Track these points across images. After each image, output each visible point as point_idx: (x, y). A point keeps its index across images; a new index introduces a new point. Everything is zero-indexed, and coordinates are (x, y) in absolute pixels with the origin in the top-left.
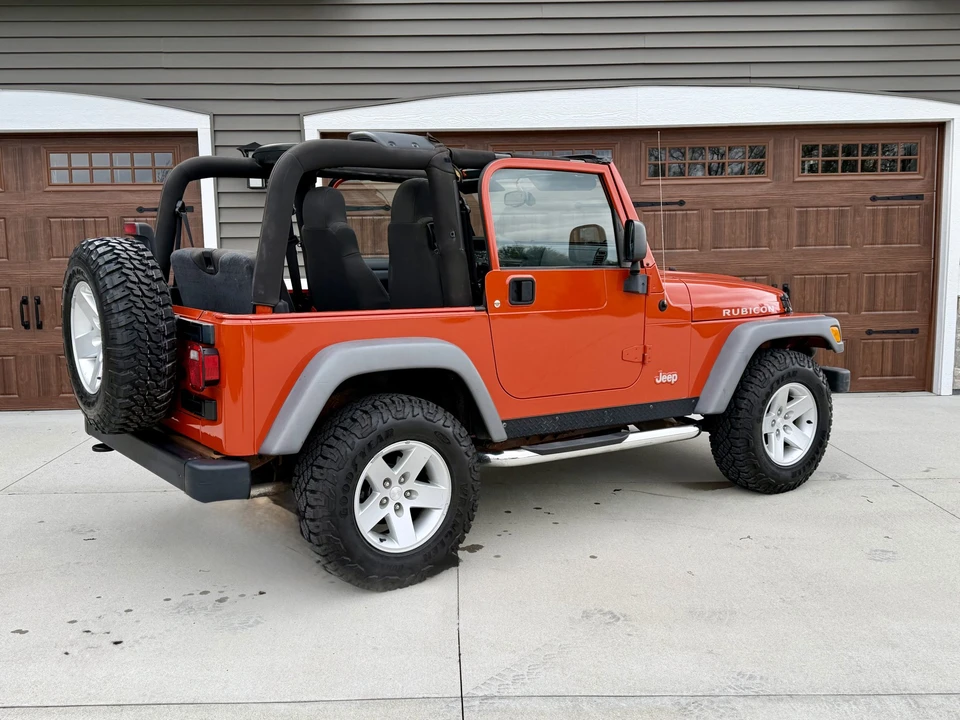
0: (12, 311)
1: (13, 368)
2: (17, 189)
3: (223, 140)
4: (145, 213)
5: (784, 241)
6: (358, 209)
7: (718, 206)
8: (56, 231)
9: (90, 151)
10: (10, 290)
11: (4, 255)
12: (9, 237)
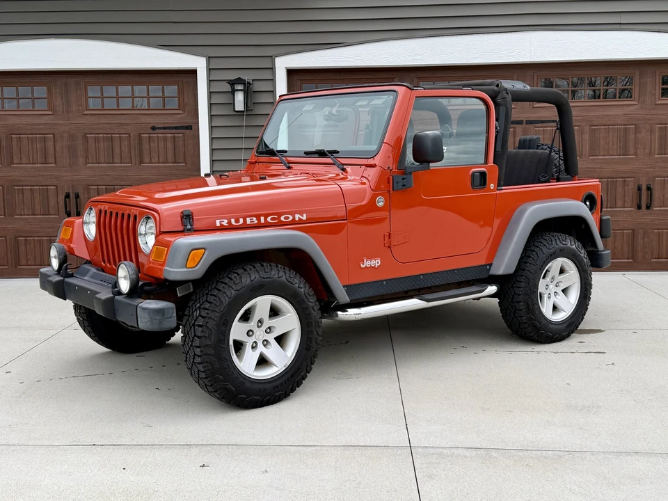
0: (58, 204)
2: (63, 112)
3: (216, 76)
4: (157, 131)
5: (647, 151)
7: (594, 123)
8: (91, 143)
9: (117, 84)
10: (57, 188)
11: (53, 161)
12: (57, 148)
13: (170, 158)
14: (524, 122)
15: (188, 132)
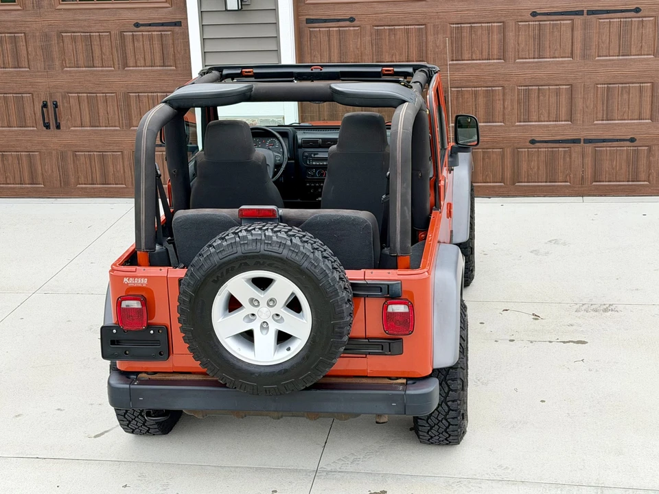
0: (35, 114)
1: (39, 163)
2: (33, 6)
4: (142, 28)
6: (325, 21)
8: (69, 46)
10: (33, 95)
11: (27, 66)
12: (30, 49)
13: (158, 61)
14: (585, 12)
15: (177, 29)
